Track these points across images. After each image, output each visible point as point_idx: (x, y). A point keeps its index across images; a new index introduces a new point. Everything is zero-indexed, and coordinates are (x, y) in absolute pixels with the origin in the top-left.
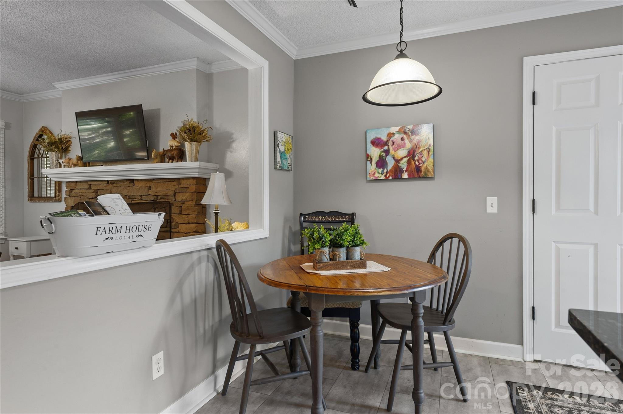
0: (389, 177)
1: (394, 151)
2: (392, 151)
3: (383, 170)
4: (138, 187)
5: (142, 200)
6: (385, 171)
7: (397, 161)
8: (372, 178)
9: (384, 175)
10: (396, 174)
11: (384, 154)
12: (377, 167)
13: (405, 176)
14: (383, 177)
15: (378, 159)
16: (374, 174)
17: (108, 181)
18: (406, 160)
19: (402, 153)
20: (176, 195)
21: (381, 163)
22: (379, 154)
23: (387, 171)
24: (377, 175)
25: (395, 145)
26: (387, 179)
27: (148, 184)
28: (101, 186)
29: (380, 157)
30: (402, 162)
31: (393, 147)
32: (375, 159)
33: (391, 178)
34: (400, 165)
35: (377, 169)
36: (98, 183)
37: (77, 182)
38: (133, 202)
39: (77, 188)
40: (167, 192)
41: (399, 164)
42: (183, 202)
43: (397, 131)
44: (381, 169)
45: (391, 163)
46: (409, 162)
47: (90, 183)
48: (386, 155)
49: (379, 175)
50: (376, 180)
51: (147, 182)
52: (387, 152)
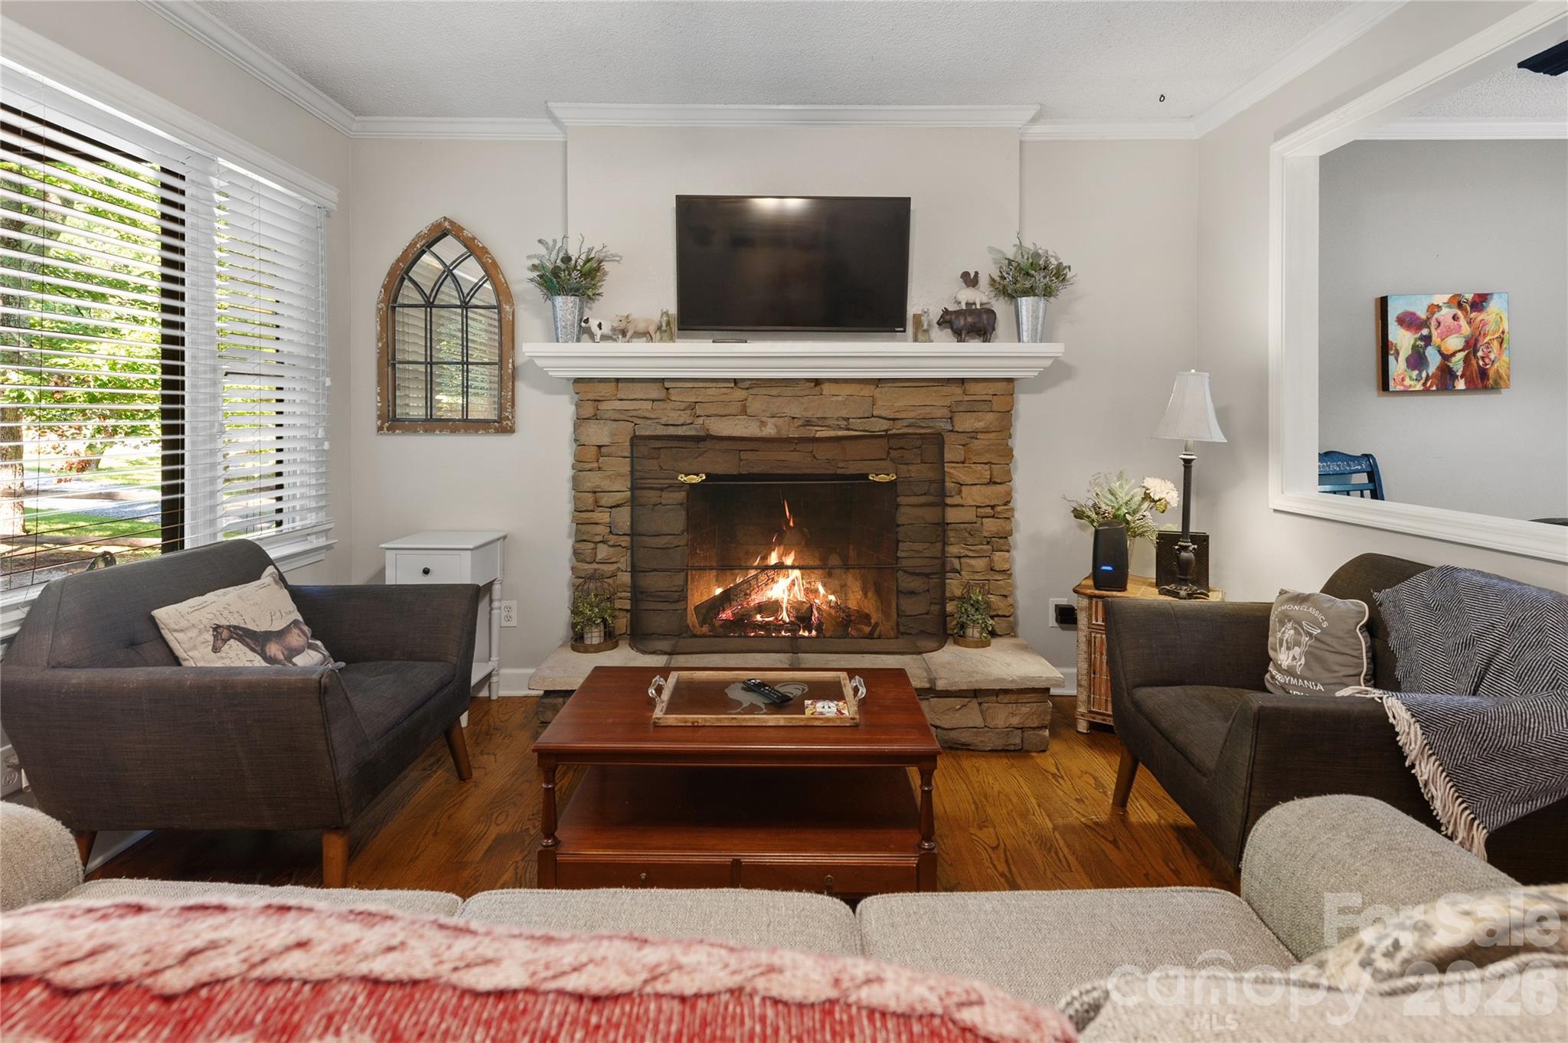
0: (1431, 386)
1: (1439, 340)
2: (1436, 339)
3: (1421, 372)
4: (840, 398)
5: (848, 430)
6: (1424, 375)
7: (1446, 357)
8: (1399, 388)
9: (1422, 382)
10: (1445, 380)
11: (1422, 343)
12: (1408, 367)
13: (1461, 384)
14: (1419, 387)
15: (1410, 352)
16: (1403, 380)
17: (735, 381)
18: (1461, 355)
19: (1454, 343)
20: (955, 419)
21: (1417, 360)
22: (1412, 342)
23: (1428, 375)
24: (1408, 382)
25: (1441, 327)
26: (1426, 391)
27: (867, 391)
28: (710, 392)
29: (1414, 347)
30: (1454, 359)
31: (1439, 331)
32: (1405, 350)
33: (1434, 388)
34: (1451, 365)
35: (1409, 371)
36: (701, 385)
37: (618, 380)
38: (818, 435)
39: (620, 395)
40: (928, 410)
41: (1449, 364)
42: (974, 434)
43: (1446, 301)
44: (1417, 372)
45: (1434, 360)
46: (1466, 360)
47: (667, 385)
48: (1426, 346)
49: (1412, 383)
50: (1406, 392)
51: (862, 386)
52: (1427, 340)
